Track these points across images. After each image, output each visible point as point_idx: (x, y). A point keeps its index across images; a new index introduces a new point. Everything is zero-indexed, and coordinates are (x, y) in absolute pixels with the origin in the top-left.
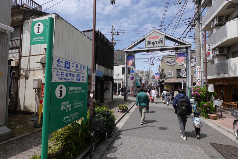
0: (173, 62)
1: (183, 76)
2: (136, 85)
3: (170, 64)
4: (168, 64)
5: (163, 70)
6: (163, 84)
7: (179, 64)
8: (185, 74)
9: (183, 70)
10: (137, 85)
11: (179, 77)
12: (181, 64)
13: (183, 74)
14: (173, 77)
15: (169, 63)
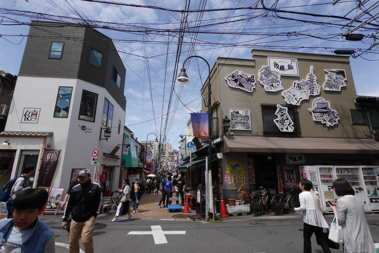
0: (249, 80)
1: (285, 130)
2: (123, 163)
3: (240, 85)
4: (234, 85)
5: (217, 106)
6: (219, 156)
7: (267, 88)
8: (287, 122)
9: (281, 110)
10: (127, 165)
11: (271, 131)
12: (273, 90)
13: (282, 122)
14: (253, 133)
15: (236, 81)
